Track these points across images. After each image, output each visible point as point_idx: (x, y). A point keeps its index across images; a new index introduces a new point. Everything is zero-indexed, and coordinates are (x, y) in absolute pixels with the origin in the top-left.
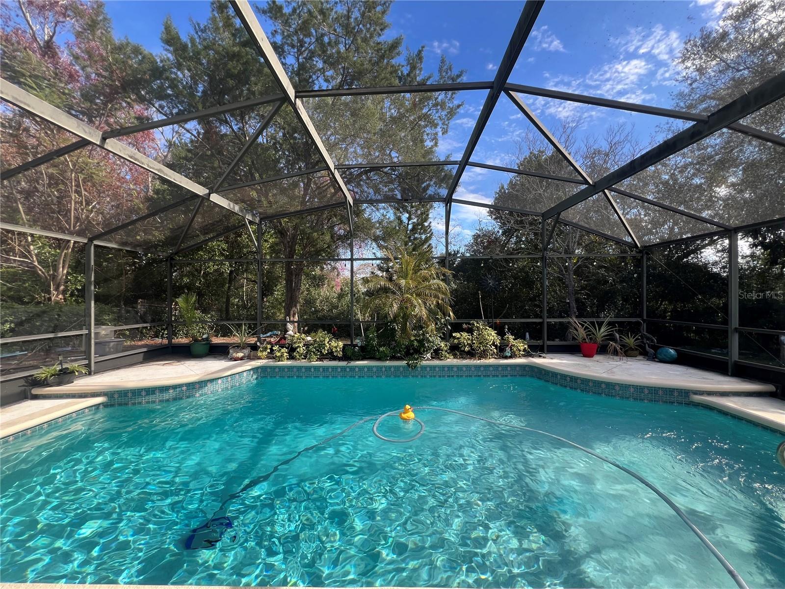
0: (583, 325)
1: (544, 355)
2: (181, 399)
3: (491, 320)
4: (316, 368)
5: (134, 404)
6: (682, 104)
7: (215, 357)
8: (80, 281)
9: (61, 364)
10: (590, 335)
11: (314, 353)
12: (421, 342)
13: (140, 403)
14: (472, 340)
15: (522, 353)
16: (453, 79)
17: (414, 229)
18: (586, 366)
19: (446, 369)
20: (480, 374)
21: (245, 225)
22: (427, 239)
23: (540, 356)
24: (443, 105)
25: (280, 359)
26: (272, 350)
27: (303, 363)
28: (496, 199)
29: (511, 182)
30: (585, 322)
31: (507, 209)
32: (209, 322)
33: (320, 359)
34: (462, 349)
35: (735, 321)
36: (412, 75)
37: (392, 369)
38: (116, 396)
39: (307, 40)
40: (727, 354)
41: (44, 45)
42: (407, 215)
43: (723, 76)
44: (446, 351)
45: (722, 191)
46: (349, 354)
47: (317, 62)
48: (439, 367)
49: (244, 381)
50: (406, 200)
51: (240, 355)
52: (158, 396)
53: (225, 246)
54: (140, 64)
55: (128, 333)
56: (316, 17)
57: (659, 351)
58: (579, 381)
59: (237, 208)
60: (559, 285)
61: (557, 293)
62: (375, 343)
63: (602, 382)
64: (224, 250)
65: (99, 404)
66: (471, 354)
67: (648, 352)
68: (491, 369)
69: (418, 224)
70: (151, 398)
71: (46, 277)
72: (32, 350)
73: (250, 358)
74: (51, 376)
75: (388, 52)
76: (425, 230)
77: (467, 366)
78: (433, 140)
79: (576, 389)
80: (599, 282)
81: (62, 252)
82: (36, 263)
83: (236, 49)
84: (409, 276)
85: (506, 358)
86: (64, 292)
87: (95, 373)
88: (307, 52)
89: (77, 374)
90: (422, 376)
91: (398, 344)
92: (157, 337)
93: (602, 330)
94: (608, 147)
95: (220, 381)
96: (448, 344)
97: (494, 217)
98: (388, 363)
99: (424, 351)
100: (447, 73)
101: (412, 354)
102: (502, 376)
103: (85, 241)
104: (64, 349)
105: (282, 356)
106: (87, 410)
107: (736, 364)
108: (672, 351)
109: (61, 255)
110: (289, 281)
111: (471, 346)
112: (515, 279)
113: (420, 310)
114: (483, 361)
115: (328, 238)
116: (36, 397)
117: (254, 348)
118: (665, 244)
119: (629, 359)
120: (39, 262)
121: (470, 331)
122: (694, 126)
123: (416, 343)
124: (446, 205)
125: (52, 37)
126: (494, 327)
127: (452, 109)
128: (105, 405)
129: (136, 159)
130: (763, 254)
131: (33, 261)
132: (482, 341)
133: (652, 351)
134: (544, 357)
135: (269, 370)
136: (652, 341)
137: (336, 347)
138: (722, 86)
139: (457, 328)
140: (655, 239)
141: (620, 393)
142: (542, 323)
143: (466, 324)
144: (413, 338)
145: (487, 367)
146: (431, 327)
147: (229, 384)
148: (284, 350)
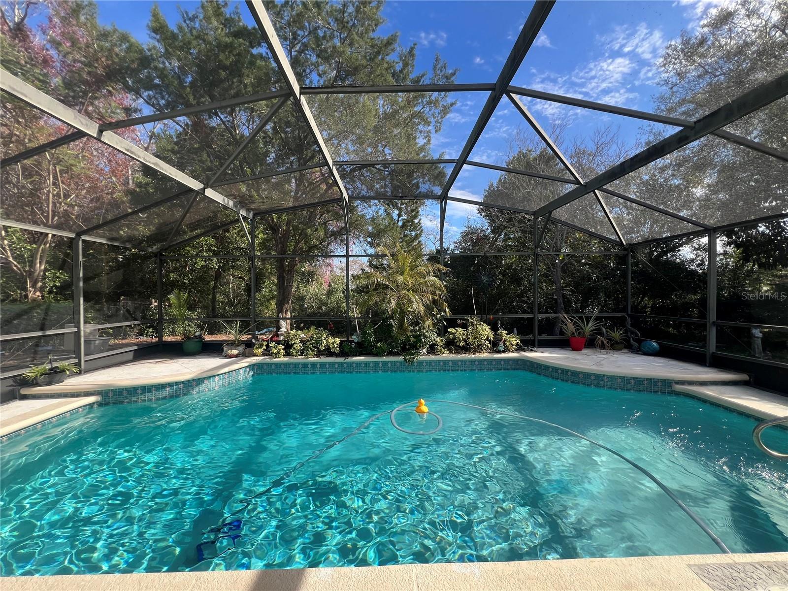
0: (572, 320)
1: (535, 349)
2: (178, 396)
3: (484, 316)
4: (313, 364)
5: (130, 402)
6: (663, 107)
7: (209, 355)
8: (58, 277)
9: (50, 362)
10: (578, 329)
11: (311, 349)
12: (418, 338)
13: (136, 402)
14: (467, 335)
15: (514, 347)
16: (447, 78)
17: (404, 226)
19: (442, 364)
20: (474, 368)
21: (238, 221)
22: (417, 237)
23: (532, 350)
24: (436, 103)
25: (277, 355)
26: (267, 346)
27: (300, 359)
28: (486, 196)
29: (500, 180)
30: (574, 318)
31: (497, 207)
32: (196, 319)
33: (317, 356)
34: (458, 344)
35: (712, 316)
36: (405, 72)
37: (389, 365)
38: (111, 394)
39: (300, 33)
40: (704, 347)
41: (14, 28)
42: (397, 212)
43: (701, 80)
44: (442, 346)
45: (699, 192)
46: (347, 349)
47: (311, 55)
48: (435, 362)
49: (241, 378)
50: (396, 197)
51: (235, 352)
52: (154, 395)
53: (212, 241)
54: (126, 52)
55: (111, 331)
56: (311, 11)
57: (643, 344)
58: (570, 374)
59: (231, 204)
60: (545, 282)
61: (543, 290)
62: (372, 339)
63: (592, 374)
64: (212, 245)
65: (94, 403)
66: (466, 349)
67: (632, 346)
68: (486, 363)
69: (408, 221)
70: (147, 396)
71: (22, 274)
72: (10, 349)
73: (244, 355)
74: (41, 375)
75: (383, 48)
76: (415, 227)
77: (463, 362)
78: (426, 138)
79: (567, 381)
80: (583, 278)
81: (39, 247)
82: (11, 259)
83: (228, 40)
84: (406, 273)
85: (499, 352)
86: (41, 289)
87: (85, 372)
88: (299, 45)
89: (68, 372)
90: (418, 371)
91: (396, 340)
92: (142, 335)
93: (590, 325)
94: (595, 148)
95: (217, 378)
96: (444, 339)
97: (483, 214)
98: (385, 359)
99: (420, 347)
100: (441, 71)
101: (409, 349)
102: (496, 370)
103: (73, 236)
104: (45, 348)
105: (279, 352)
106: (81, 409)
107: (713, 355)
108: (654, 344)
109: (38, 251)
110: (281, 278)
111: (466, 342)
112: (504, 276)
113: (417, 306)
114: (478, 356)
115: (321, 233)
116: (24, 397)
117: (249, 344)
118: (646, 243)
119: (615, 352)
120: (14, 258)
121: (464, 326)
122: (681, 131)
123: (412, 339)
124: (441, 203)
125: (23, 19)
126: (488, 322)
127: (445, 107)
128: (100, 404)
129: (132, 153)
130: (735, 252)
131: (8, 256)
132: (477, 336)
133: (636, 344)
134: (535, 351)
135: (265, 367)
136: (636, 335)
137: (333, 344)
138: (700, 90)
139: (452, 323)
140: (636, 238)
141: (609, 383)
142: (533, 319)
143: (461, 320)
144: (409, 334)
145: (481, 361)
146: (427, 323)
147: (225, 381)
148: (281, 347)
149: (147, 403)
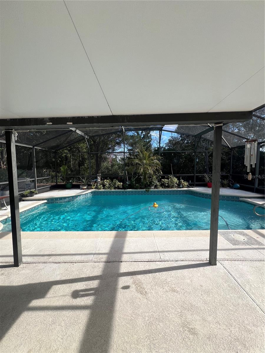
2: (70, 201)
3: (175, 175)
4: (113, 192)
5: (56, 203)
9: (30, 190)
10: (211, 180)
11: (112, 186)
12: (151, 183)
14: (169, 182)
15: (186, 186)
17: (144, 137)
18: (208, 190)
19: (159, 192)
22: (150, 142)
25: (100, 189)
26: (97, 186)
27: (109, 190)
30: (209, 175)
33: (114, 189)
34: (165, 185)
37: (140, 192)
38: (50, 200)
40: (254, 185)
44: (159, 186)
46: (125, 187)
48: (157, 191)
49: (89, 196)
51: (85, 187)
52: (63, 201)
57: (234, 185)
58: (205, 195)
59: (83, 134)
62: (134, 183)
65: (46, 203)
66: (168, 187)
67: (230, 186)
68: (175, 192)
69: (146, 135)
70: (61, 201)
73: (88, 189)
74: (28, 194)
76: (148, 137)
77: (167, 191)
79: (204, 197)
84: (147, 159)
85: (181, 188)
87: (38, 194)
90: (151, 194)
91: (143, 183)
95: (82, 196)
96: (160, 183)
98: (139, 190)
99: (151, 186)
101: (147, 187)
102: (179, 194)
103: (32, 147)
105: (101, 188)
107: (256, 189)
108: (238, 185)
110: (97, 160)
111: (168, 184)
112: (185, 159)
113: (151, 171)
114: (172, 189)
116: (23, 201)
117: (90, 185)
119: (223, 188)
121: (168, 179)
123: (149, 183)
124: (160, 132)
126: (177, 177)
132: (172, 182)
133: (232, 185)
134: (194, 188)
135: (96, 193)
136: (233, 182)
137: (120, 185)
139: (163, 177)
142: (194, 176)
143: (166, 176)
144: (147, 181)
145: (174, 191)
146: (154, 177)
147: (84, 197)
148: (101, 186)
149: (61, 203)
